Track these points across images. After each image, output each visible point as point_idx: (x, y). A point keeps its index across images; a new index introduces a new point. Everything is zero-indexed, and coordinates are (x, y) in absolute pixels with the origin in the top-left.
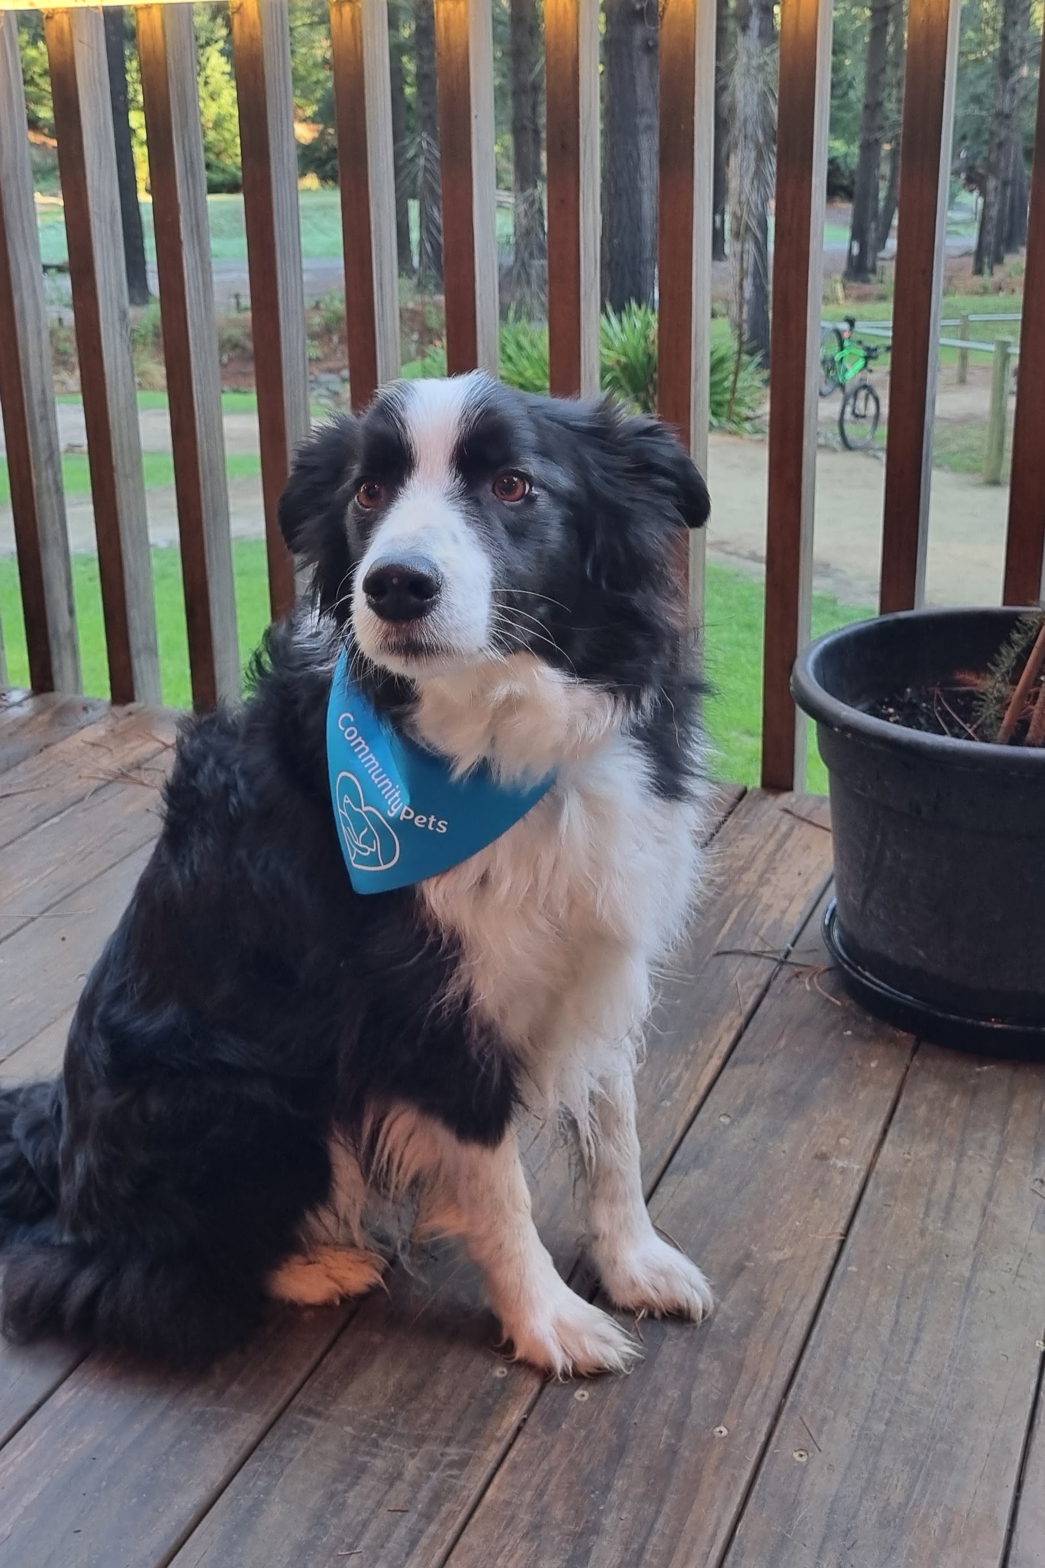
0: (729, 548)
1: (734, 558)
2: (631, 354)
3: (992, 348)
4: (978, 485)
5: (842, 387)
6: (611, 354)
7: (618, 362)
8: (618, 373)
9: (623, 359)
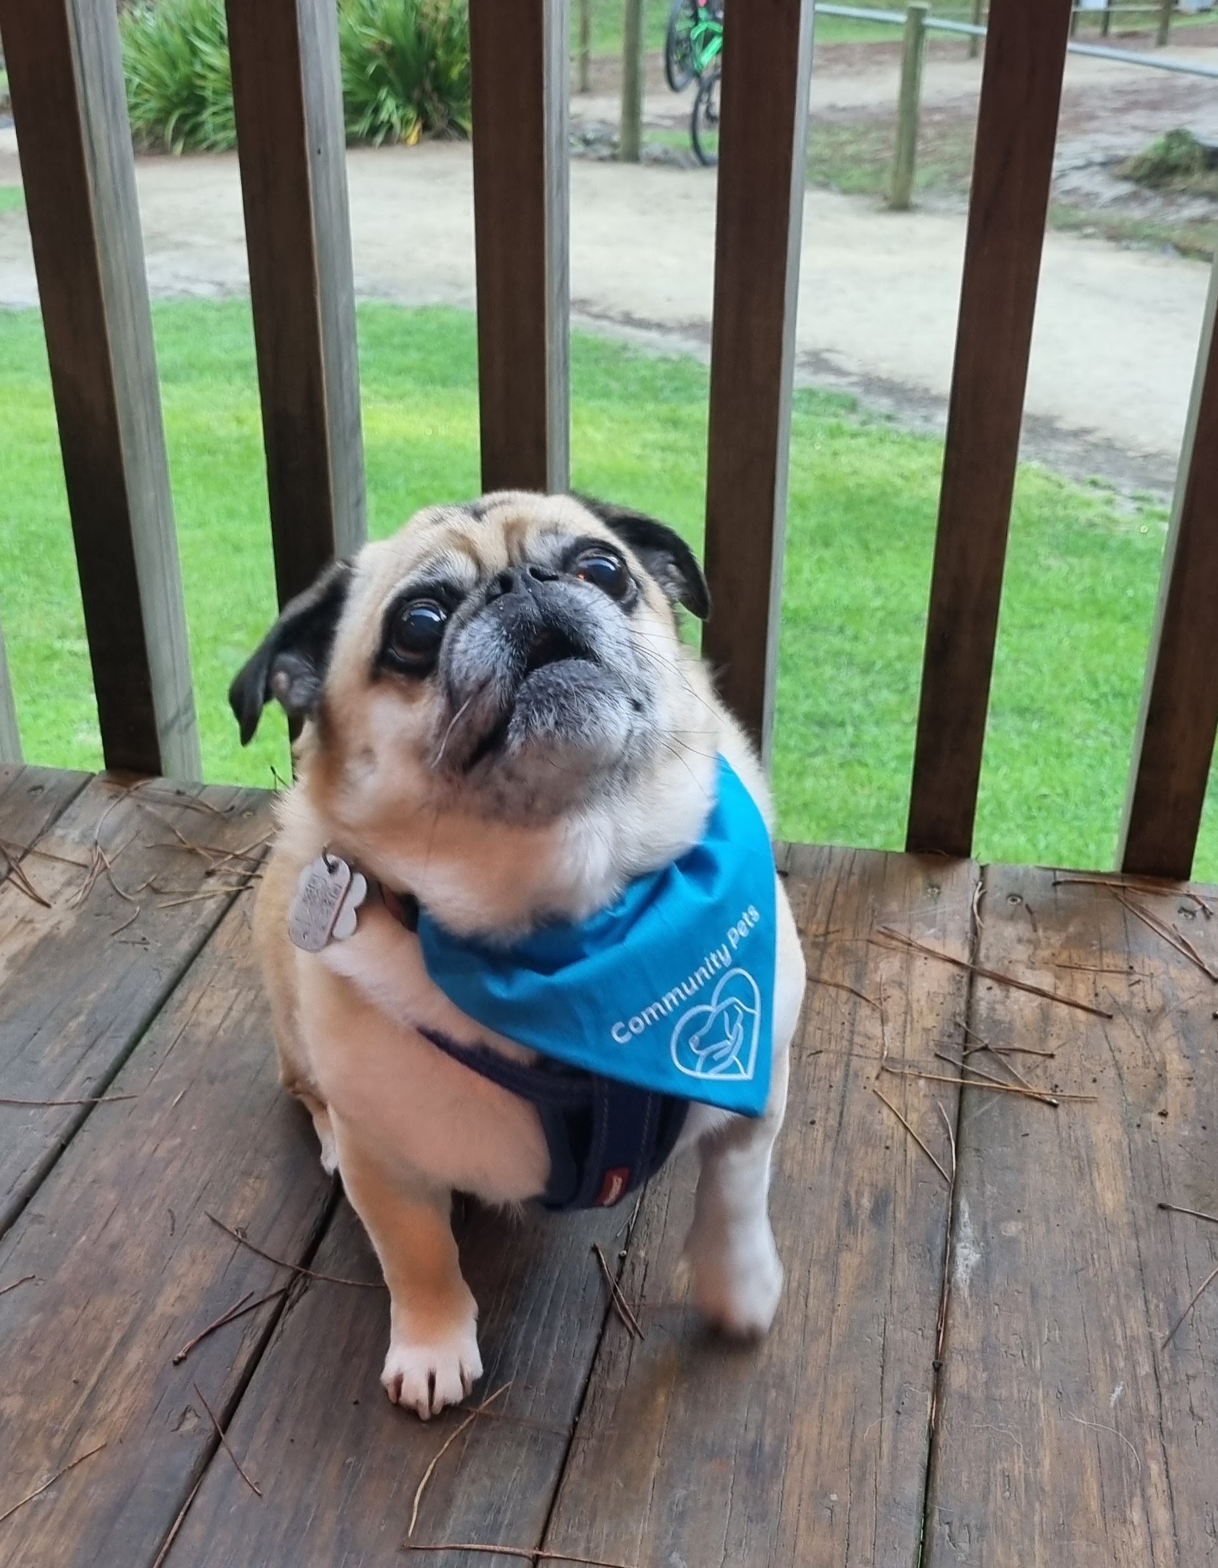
0: (595, 310)
1: (605, 323)
2: (399, 33)
3: (902, 18)
4: (880, 211)
5: (697, 75)
6: (371, 32)
7: (381, 44)
8: (381, 61)
9: (388, 41)
